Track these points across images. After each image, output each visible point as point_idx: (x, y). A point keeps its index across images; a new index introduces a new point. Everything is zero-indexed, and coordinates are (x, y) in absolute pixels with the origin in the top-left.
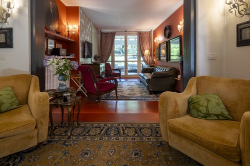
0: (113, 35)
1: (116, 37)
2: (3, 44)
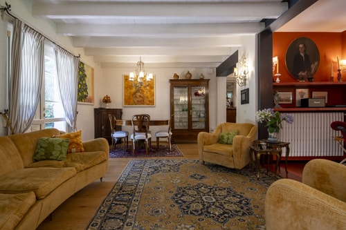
2: (245, 101)
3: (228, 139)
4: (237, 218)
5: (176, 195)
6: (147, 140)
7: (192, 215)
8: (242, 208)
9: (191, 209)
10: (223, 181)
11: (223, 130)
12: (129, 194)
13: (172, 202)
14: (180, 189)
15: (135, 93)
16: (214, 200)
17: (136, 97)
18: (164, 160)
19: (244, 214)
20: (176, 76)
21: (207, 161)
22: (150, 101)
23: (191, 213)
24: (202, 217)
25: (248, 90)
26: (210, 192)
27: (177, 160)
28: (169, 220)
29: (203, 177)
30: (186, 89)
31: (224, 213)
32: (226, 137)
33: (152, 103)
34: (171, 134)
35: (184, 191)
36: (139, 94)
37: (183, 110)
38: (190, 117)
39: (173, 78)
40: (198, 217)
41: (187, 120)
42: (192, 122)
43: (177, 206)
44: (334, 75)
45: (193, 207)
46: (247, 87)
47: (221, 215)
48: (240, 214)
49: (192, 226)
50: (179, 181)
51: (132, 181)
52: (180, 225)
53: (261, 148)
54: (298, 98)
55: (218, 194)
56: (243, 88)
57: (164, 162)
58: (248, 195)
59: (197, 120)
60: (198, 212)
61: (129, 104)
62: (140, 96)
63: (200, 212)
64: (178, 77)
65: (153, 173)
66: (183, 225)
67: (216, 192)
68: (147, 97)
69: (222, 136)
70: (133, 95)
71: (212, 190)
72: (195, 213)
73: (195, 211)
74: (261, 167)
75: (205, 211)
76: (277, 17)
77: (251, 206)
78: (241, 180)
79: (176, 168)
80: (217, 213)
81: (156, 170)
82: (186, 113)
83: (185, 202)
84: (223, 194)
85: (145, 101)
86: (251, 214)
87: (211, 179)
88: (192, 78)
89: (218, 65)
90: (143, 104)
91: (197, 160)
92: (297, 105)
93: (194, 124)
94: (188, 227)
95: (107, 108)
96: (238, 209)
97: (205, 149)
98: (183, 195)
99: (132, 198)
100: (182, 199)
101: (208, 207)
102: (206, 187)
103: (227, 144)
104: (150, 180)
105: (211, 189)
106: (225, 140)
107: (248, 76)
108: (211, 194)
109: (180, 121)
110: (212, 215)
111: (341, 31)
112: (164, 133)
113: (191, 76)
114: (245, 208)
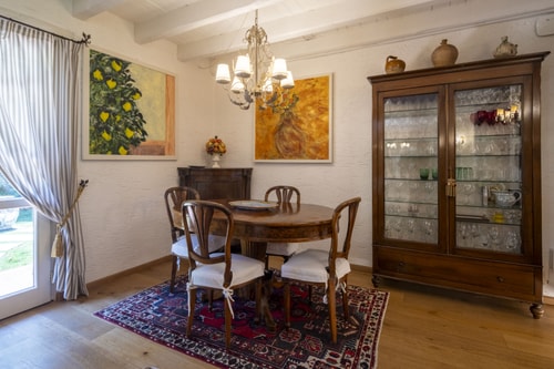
6: (228, 293)
15: (279, 129)
17: (282, 138)
20: (395, 61)
22: (318, 149)
30: (434, 107)
33: (321, 152)
36: (289, 129)
37: (424, 178)
38: (446, 202)
39: (382, 71)
41: (434, 211)
42: (456, 219)
61: (266, 157)
62: (292, 135)
64: (402, 64)
68: (311, 139)
70: (274, 133)
82: (433, 186)
85: (305, 148)
90: (301, 157)
93: (462, 228)
95: (216, 166)
109: (413, 214)
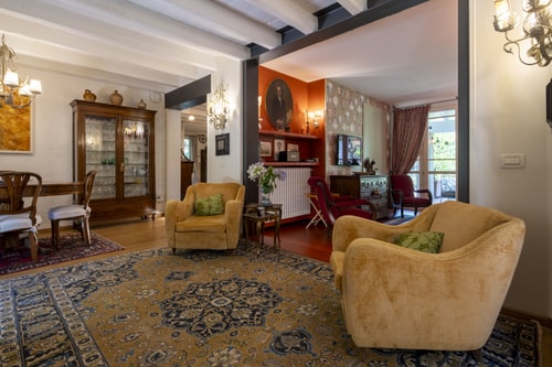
0: (423, 111)
1: (431, 115)
2: (223, 151)
3: (210, 207)
4: (271, 311)
5: (167, 315)
7: (217, 334)
8: (267, 297)
9: (209, 326)
10: (222, 270)
11: (198, 195)
12: (62, 354)
13: (171, 329)
14: (165, 303)
16: (229, 301)
18: (90, 264)
19: (274, 303)
20: (88, 93)
21: (182, 246)
23: (214, 331)
24: (233, 329)
25: (228, 135)
26: (215, 291)
27: (119, 259)
28: (188, 359)
29: (187, 275)
31: (254, 311)
32: (206, 204)
33: (22, 145)
34: (89, 209)
35: (175, 305)
37: (105, 163)
38: (120, 175)
39: (82, 99)
40: (227, 333)
41: (113, 181)
42: (124, 184)
43: (183, 331)
44: (304, 127)
45: (209, 321)
46: (226, 132)
47: (253, 315)
48: (271, 304)
49: (230, 348)
50: (152, 292)
51: (44, 326)
52: (213, 356)
53: (259, 215)
54: (276, 150)
55: (227, 290)
56: (220, 132)
57: (92, 267)
58: (261, 280)
59: (130, 180)
60: (221, 325)
63: (224, 325)
64: (95, 97)
65: (84, 295)
66: (216, 354)
67: (223, 289)
68: (10, 133)
69: (200, 204)
71: (216, 288)
72: (219, 328)
73: (217, 325)
74: (249, 241)
75: (229, 321)
76: (270, 48)
77: (274, 290)
78: (241, 264)
79: (127, 272)
80: (247, 316)
81: (86, 287)
82: (111, 168)
83: (190, 320)
84: (234, 288)
86: (280, 300)
87: (202, 273)
88: (123, 105)
89: (169, 90)
91: (156, 249)
92: (276, 159)
93: (127, 189)
94: (225, 352)
96: (265, 300)
97: (179, 229)
98: (179, 312)
99: (79, 358)
100: (182, 317)
101: (229, 313)
102: (204, 287)
103: (209, 215)
104: (91, 310)
105: (213, 287)
106: (206, 210)
107: (229, 116)
108: (218, 293)
109: (99, 185)
110: (242, 321)
111: (308, 81)
112: (69, 210)
113: (122, 101)
114: (271, 296)
